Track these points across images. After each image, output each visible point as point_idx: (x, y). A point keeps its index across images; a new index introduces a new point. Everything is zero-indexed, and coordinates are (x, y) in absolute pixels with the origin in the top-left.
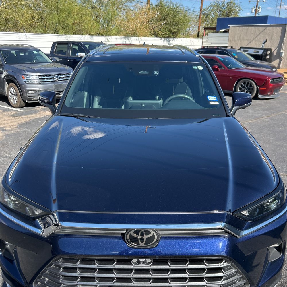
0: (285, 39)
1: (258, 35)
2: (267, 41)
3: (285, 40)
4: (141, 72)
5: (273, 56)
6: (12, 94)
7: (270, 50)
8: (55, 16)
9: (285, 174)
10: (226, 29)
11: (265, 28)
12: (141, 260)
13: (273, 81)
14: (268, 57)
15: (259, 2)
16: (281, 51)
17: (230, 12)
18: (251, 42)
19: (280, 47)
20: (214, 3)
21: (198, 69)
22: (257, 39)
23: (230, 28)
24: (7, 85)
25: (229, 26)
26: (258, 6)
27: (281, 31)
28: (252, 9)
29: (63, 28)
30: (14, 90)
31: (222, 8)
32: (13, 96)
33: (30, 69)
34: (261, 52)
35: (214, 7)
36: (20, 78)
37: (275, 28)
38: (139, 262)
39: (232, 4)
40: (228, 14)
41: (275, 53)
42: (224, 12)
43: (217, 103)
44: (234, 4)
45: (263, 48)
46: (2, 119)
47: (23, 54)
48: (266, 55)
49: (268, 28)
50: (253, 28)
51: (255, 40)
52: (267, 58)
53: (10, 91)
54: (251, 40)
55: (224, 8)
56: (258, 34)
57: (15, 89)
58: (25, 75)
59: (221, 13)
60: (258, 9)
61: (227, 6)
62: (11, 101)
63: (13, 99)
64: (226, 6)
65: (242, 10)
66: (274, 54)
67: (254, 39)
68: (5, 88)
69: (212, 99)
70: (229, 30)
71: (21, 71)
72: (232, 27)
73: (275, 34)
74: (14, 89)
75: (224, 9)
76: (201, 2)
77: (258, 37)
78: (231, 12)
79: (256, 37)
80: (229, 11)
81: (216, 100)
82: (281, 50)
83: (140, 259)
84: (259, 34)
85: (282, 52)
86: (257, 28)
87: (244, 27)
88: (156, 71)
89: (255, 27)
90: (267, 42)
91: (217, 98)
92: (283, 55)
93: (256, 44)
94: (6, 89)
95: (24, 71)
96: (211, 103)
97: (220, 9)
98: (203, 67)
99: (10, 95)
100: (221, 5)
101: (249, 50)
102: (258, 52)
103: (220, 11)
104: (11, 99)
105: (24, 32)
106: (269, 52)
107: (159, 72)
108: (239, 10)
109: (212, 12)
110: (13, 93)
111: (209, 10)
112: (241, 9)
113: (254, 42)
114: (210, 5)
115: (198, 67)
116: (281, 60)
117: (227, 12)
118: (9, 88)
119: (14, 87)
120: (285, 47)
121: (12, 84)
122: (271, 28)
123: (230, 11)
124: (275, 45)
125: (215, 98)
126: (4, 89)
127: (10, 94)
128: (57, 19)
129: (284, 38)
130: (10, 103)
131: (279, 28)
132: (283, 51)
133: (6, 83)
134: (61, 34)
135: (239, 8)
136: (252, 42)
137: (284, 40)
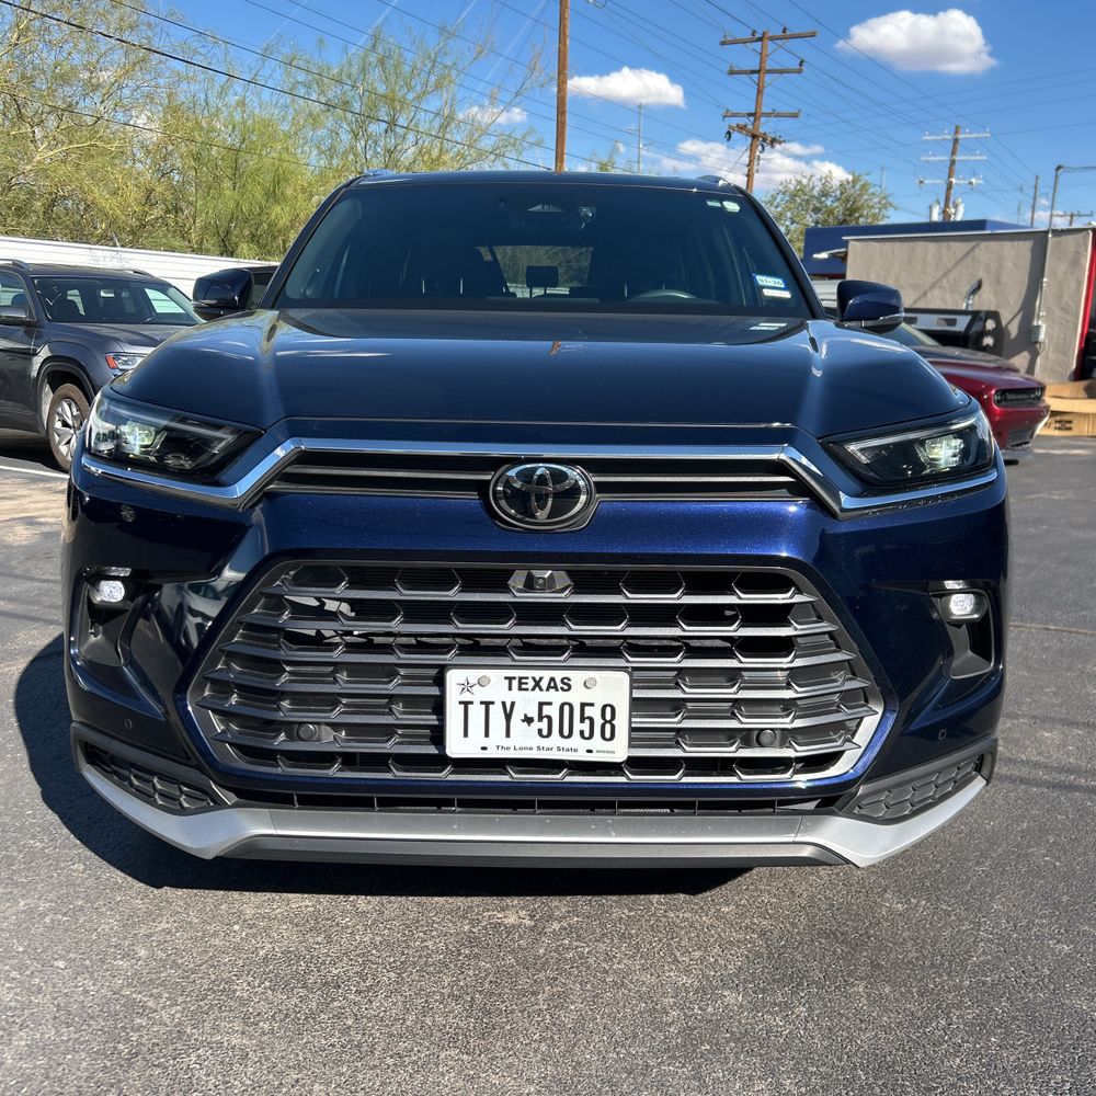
0: (1045, 280)
1: (950, 270)
2: (985, 287)
3: (1044, 285)
4: (538, 208)
5: (1006, 339)
6: (65, 424)
7: (994, 315)
8: (227, 192)
9: (1039, 626)
10: (836, 251)
11: (973, 244)
12: (537, 573)
13: (1005, 399)
14: (988, 341)
15: (954, 187)
16: (1035, 323)
17: (850, 215)
18: (925, 294)
19: (1028, 309)
20: (794, 182)
21: (723, 208)
22: (948, 281)
23: (850, 248)
24: (48, 396)
25: (847, 241)
26: (952, 198)
27: (1030, 255)
28: (931, 208)
29: (253, 238)
30: (74, 410)
31: (823, 199)
32: (67, 433)
33: (137, 338)
34: (962, 324)
35: (793, 196)
36: (99, 364)
37: (1007, 244)
38: (530, 585)
39: (858, 187)
40: (844, 220)
41: (1014, 330)
42: (830, 212)
43: (787, 295)
44: (864, 187)
45: (970, 309)
46: (28, 499)
47: (112, 295)
48: (983, 333)
49: (984, 245)
50: (931, 246)
51: (941, 287)
52: (984, 344)
53: (58, 414)
54: (927, 288)
55: (831, 199)
56: (950, 265)
57: (76, 404)
58: (118, 356)
59: (820, 216)
60: (953, 210)
61: (842, 193)
62: (58, 451)
63: (68, 442)
64: (838, 193)
65: (895, 209)
66: (1009, 334)
67: (935, 283)
68: (41, 406)
69: (772, 284)
70: (846, 253)
71: (103, 343)
72: (857, 243)
73: (1011, 266)
74: (73, 405)
75: (829, 203)
76: (748, 176)
77: (952, 276)
78: (856, 215)
79: (945, 275)
80: (847, 209)
81: (783, 286)
82: (1032, 319)
83: (534, 572)
84: (955, 265)
85: (1038, 327)
86: (945, 244)
87: (898, 244)
88: (586, 205)
89: (940, 244)
90: (981, 291)
91: (785, 282)
92: (1042, 337)
93: (943, 300)
94: (46, 408)
95: (117, 340)
96: (767, 292)
97: (818, 205)
98: (739, 205)
99: (57, 430)
100: (817, 189)
101: (919, 316)
102: (952, 322)
103: (816, 210)
104: (59, 443)
105: (115, 245)
106: (990, 325)
107: (594, 209)
108: (884, 207)
109: (789, 214)
110: (70, 422)
111: (777, 207)
112: (890, 204)
113: (936, 292)
114: (781, 188)
115: (725, 203)
116: (1035, 355)
117: (839, 211)
118: (55, 404)
119: (75, 398)
120: (1049, 310)
121: (69, 388)
122: (994, 245)
123: (852, 211)
124: (1012, 302)
125: (781, 281)
126: (37, 408)
127: (58, 425)
128: (232, 205)
129: (1043, 277)
130: (57, 457)
131: (1021, 243)
132: (1040, 323)
133: (47, 388)
134: (245, 258)
135: (884, 202)
136: (929, 295)
137: (1042, 283)
